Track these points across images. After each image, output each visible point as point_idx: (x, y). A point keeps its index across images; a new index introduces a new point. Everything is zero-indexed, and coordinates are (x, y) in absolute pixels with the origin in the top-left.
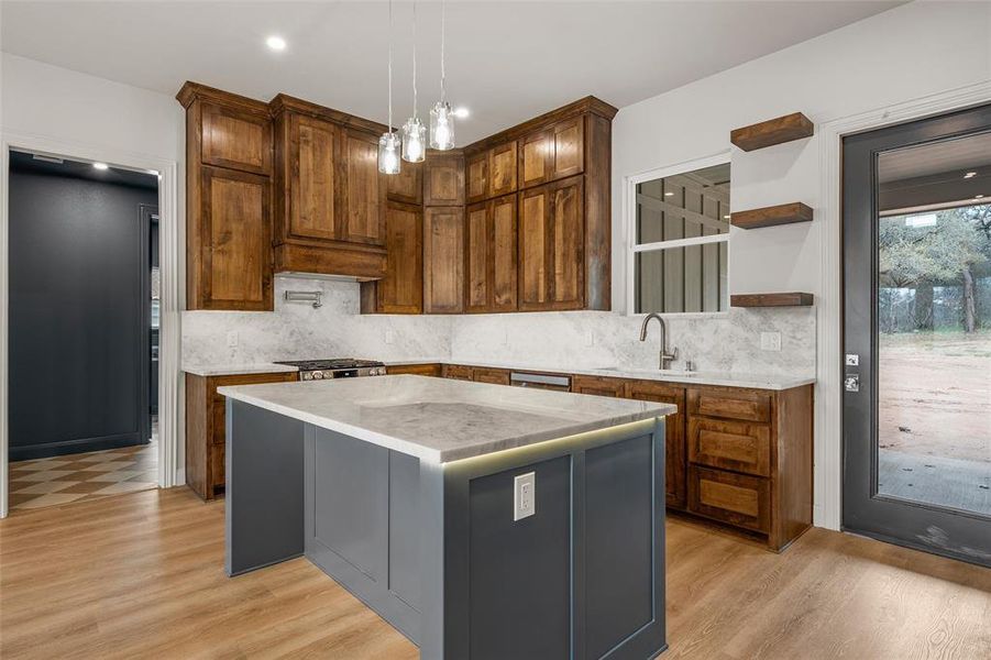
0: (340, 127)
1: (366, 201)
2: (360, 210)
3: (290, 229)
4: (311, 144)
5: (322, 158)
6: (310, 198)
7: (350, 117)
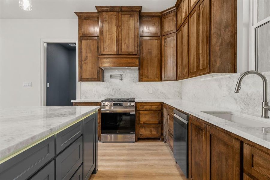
0: (118, 12)
1: (129, 38)
2: (127, 41)
3: (100, 53)
4: (107, 21)
5: (111, 25)
6: (107, 40)
7: (121, 7)
